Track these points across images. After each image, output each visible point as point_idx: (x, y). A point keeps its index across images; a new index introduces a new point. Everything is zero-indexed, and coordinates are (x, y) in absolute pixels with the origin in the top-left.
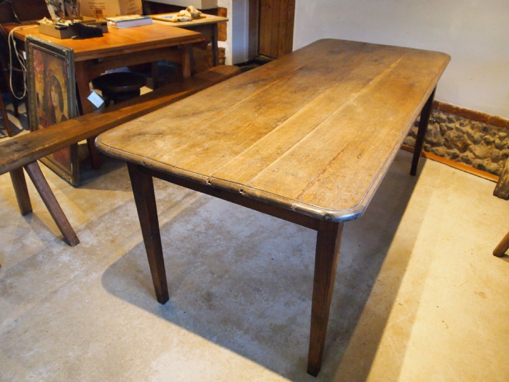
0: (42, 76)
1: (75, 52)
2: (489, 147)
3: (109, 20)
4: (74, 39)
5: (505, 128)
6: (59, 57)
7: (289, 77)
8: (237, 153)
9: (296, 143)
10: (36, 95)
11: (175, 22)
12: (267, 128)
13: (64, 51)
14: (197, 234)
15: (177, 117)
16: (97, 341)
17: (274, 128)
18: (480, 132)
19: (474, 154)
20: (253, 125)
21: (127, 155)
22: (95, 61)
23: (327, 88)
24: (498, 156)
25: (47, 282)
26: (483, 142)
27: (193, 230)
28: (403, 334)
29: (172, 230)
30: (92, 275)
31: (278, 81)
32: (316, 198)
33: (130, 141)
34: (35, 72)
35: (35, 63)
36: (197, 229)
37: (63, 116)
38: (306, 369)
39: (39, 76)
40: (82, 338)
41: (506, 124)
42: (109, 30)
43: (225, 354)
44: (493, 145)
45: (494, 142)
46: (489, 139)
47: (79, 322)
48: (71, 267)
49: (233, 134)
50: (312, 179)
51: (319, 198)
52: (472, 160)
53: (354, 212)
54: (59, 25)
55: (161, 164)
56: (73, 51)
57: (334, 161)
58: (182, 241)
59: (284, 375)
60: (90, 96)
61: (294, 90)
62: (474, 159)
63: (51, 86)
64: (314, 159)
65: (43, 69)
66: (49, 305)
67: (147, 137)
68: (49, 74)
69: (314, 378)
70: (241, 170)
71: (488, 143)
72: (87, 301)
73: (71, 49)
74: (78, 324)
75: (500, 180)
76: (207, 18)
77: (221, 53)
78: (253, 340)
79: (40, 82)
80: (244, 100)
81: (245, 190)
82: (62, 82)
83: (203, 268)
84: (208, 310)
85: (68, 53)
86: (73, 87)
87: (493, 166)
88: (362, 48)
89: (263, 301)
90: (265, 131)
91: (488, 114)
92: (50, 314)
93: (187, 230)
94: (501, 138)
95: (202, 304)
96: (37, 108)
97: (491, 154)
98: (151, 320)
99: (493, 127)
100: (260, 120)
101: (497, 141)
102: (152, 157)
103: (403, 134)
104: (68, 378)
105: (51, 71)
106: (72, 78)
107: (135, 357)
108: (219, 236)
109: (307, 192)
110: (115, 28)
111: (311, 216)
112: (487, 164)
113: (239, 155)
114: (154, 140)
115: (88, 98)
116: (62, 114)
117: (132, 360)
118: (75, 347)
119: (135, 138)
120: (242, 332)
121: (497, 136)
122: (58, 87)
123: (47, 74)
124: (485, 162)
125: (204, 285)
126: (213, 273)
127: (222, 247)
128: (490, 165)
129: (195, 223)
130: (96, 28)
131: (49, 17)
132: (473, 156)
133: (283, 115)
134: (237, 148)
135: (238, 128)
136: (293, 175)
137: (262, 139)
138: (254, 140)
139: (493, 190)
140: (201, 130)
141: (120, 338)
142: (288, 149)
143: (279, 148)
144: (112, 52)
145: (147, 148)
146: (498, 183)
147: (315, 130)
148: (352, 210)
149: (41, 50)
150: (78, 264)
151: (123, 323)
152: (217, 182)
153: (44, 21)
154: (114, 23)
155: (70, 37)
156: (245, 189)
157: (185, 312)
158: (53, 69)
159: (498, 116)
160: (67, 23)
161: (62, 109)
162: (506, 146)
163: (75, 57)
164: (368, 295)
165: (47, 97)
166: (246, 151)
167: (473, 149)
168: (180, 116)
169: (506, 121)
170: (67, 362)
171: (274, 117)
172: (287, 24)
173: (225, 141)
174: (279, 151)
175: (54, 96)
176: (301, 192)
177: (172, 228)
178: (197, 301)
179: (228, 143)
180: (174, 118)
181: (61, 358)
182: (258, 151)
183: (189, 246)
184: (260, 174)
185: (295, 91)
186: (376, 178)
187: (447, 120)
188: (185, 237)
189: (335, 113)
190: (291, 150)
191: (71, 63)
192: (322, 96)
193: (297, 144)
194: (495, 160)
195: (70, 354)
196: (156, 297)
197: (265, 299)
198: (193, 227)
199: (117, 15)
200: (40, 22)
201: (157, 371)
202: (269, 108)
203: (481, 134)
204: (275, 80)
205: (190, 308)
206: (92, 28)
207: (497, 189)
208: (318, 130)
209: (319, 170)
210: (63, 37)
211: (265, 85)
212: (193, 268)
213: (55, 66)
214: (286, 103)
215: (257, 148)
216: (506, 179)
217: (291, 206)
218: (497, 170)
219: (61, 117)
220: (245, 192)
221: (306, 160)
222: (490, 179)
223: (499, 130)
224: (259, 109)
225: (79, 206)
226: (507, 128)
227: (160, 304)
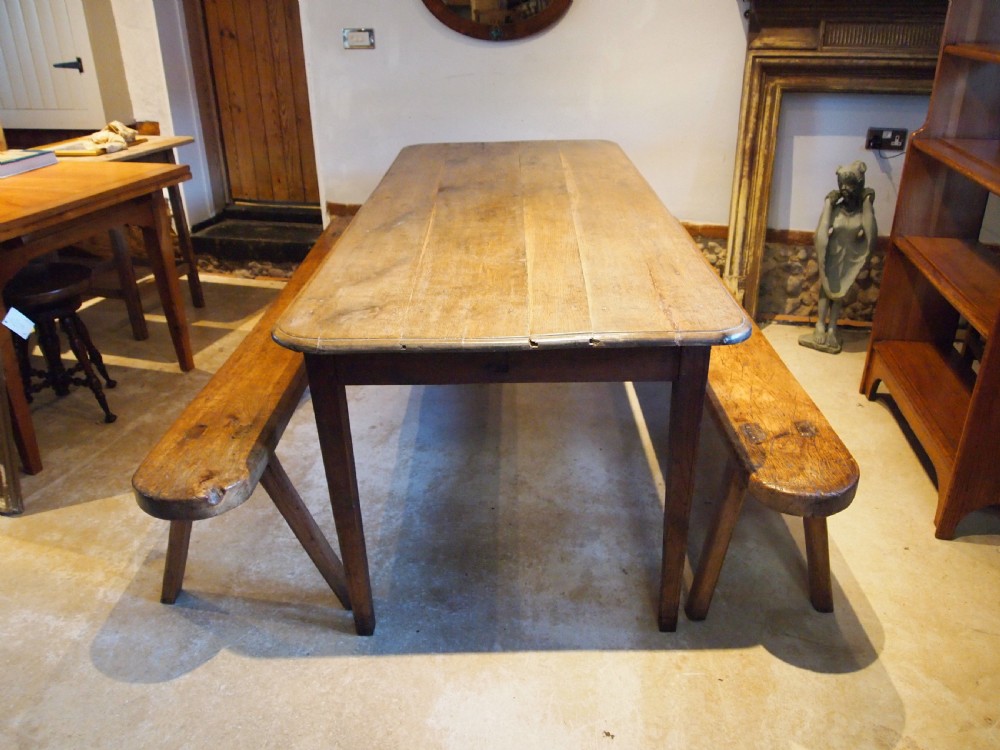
7: (443, 203)
8: (522, 304)
9: (583, 276)
11: (98, 155)
12: (515, 269)
16: (300, 736)
17: (525, 267)
20: (491, 269)
25: (108, 689)
30: (195, 644)
38: (657, 628)
47: (240, 724)
48: (137, 648)
49: (481, 285)
50: (661, 306)
57: (657, 283)
59: (632, 648)
60: (6, 317)
61: (478, 217)
64: (631, 287)
66: (150, 725)
67: (359, 314)
69: (674, 634)
72: (223, 687)
76: (149, 142)
78: (555, 624)
80: (425, 243)
83: (393, 560)
84: (453, 614)
89: (526, 569)
90: (517, 272)
95: (435, 609)
100: (490, 261)
107: (391, 727)
109: (675, 321)
113: (530, 305)
114: (375, 316)
115: (4, 323)
117: (389, 733)
119: (344, 320)
120: (530, 620)
125: (415, 583)
126: (415, 561)
127: (397, 520)
133: (511, 250)
134: (513, 299)
135: (474, 276)
136: (632, 308)
137: (529, 282)
138: (521, 286)
140: (427, 290)
141: (339, 715)
142: (584, 284)
143: (570, 286)
145: (383, 327)
147: (583, 258)
150: (148, 638)
151: (324, 691)
157: (418, 631)
166: (530, 299)
171: (503, 254)
173: (483, 295)
174: (576, 289)
176: (669, 321)
178: (423, 608)
179: (489, 296)
180: (355, 284)
182: (546, 295)
185: (483, 219)
189: (577, 233)
190: (588, 284)
192: (528, 217)
193: (586, 277)
197: (526, 564)
201: (446, 729)
202: (478, 245)
204: (430, 211)
205: (420, 622)
208: (587, 256)
209: (654, 296)
211: (425, 219)
214: (493, 235)
215: (540, 293)
221: (624, 291)
224: (467, 250)
225: (58, 545)
226: (703, 237)
227: (365, 638)
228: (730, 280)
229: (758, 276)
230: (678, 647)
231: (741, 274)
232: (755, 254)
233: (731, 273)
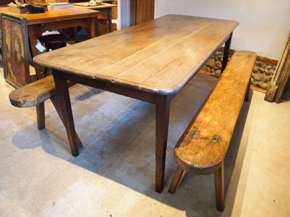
0: (9, 35)
1: (28, 19)
2: (262, 74)
3: (49, 5)
4: (28, 14)
5: (271, 63)
6: (19, 23)
7: (147, 31)
8: (112, 64)
9: (145, 59)
10: (6, 46)
11: (87, 6)
12: (130, 53)
13: (21, 18)
14: (97, 121)
15: (81, 48)
16: (37, 176)
17: (134, 53)
18: (257, 66)
19: (254, 79)
20: (123, 52)
21: (50, 65)
22: (39, 25)
23: (167, 36)
24: (267, 79)
25: (10, 146)
26: (259, 71)
27: (95, 119)
29: (82, 119)
30: (36, 142)
31: (140, 32)
32: (153, 83)
33: (53, 58)
34: (6, 32)
35: (6, 27)
36: (97, 118)
37: (22, 57)
38: (155, 190)
39: (8, 34)
40: (28, 175)
41: (271, 61)
42: (48, 10)
43: (110, 182)
44: (264, 73)
45: (265, 71)
46: (262, 70)
47: (27, 167)
48: (24, 138)
49: (111, 56)
50: (152, 75)
51: (154, 83)
52: (253, 82)
53: (173, 89)
54: (19, 6)
55: (69, 69)
56: (26, 18)
57: (166, 67)
58: (88, 124)
59: (142, 193)
60: (37, 45)
61: (149, 36)
62: (254, 81)
63: (15, 40)
64: (154, 66)
65: (10, 31)
66: (10, 158)
67: (63, 57)
68: (14, 33)
69: (159, 194)
70: (113, 71)
71: (262, 72)
72: (32, 156)
73: (25, 17)
74: (26, 168)
75: (267, 92)
76: (105, 5)
77: (115, 26)
78: (126, 175)
79: (8, 38)
80: (120, 41)
81: (114, 80)
82: (20, 35)
83: (100, 138)
84: (101, 160)
85: (23, 20)
86: (26, 40)
87: (265, 85)
88: (190, 18)
89: (133, 155)
90: (130, 54)
91: (261, 56)
92: (11, 163)
93: (91, 119)
94: (269, 69)
95: (98, 157)
96: (7, 54)
97: (263, 78)
99: (264, 63)
100: (128, 49)
101: (267, 71)
102: (64, 66)
103: (206, 55)
104: (19, 196)
105: (14, 31)
106: (26, 35)
107: (58, 184)
109: (148, 80)
110: (52, 9)
111: (150, 92)
112: (261, 84)
113: (113, 65)
114: (66, 58)
115: (36, 47)
116: (21, 55)
117: (56, 186)
118: (24, 180)
119: (56, 57)
120: (120, 171)
121: (266, 68)
122: (19, 40)
123: (13, 33)
124: (260, 83)
125: (99, 147)
126: (105, 141)
127: (110, 127)
128: (263, 84)
130: (40, 8)
131: (15, 3)
132: (254, 80)
133: (141, 47)
134: (113, 62)
135: (115, 53)
136: (142, 73)
137: (127, 58)
138: (123, 58)
139: (264, 97)
140: (94, 54)
141: (50, 175)
142: (141, 62)
143: (136, 62)
144: (49, 20)
145: (62, 62)
146: (266, 94)
147: (157, 54)
148: (172, 88)
149: (8, 19)
150: (28, 137)
151: (52, 167)
152: (99, 77)
153: (11, 4)
154: (51, 6)
155: (25, 13)
156: (114, 79)
157: (88, 161)
158: (15, 30)
159: (267, 57)
160: (24, 5)
161: (21, 53)
162: (271, 74)
163: (28, 22)
165: (12, 46)
166: (117, 63)
167: (253, 76)
168: (83, 48)
169: (271, 59)
170: (19, 188)
171: (136, 48)
172: (151, 10)
173: (106, 59)
174: (136, 63)
175: (16, 45)
176: (145, 80)
177: (82, 118)
178: (95, 155)
179: (108, 59)
180: (79, 48)
181: (16, 185)
182: (124, 63)
183: (92, 127)
184: (123, 73)
185: (149, 37)
186: (187, 75)
188: (90, 123)
189: (169, 46)
190: (143, 62)
191: (25, 25)
192: (164, 39)
193: (146, 60)
194: (266, 82)
195: (21, 183)
196: (72, 154)
197: (134, 153)
198: (94, 117)
199: (54, 2)
200: (9, 5)
201: (70, 192)
202: (133, 44)
203: (258, 67)
204: (139, 32)
205: (91, 159)
206: (38, 8)
207: (266, 97)
208: (159, 54)
209: (157, 71)
210: (21, 13)
211: (133, 34)
213: (17, 28)
214: (143, 42)
215: (123, 62)
216: (271, 91)
217: (138, 87)
218: (267, 87)
219: (20, 57)
220: (114, 81)
221: (150, 67)
222: (263, 92)
223: (267, 65)
224: (127, 45)
226: (272, 64)
227: (74, 157)
228: (274, 81)
229: (285, 82)
230: (157, 199)
231: (279, 80)
232: (286, 73)
233: (274, 78)
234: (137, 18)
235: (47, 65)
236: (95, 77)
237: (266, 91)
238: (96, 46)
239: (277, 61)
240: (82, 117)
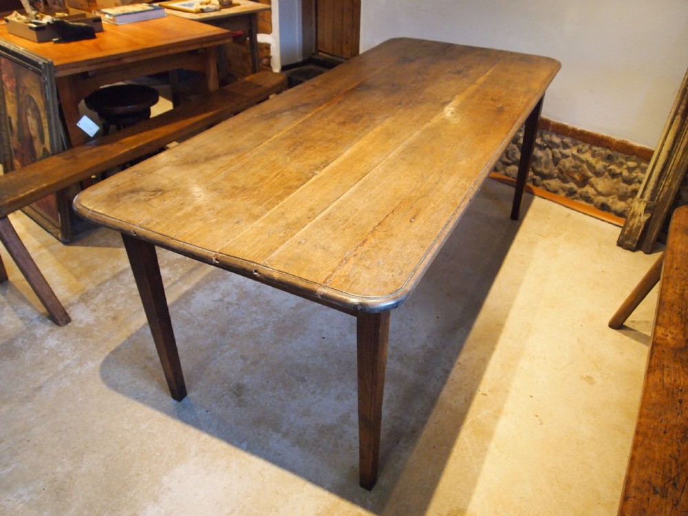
0: (14, 94)
1: (55, 63)
2: (615, 180)
3: (106, 13)
4: (56, 42)
5: (635, 156)
6: (34, 71)
7: (339, 99)
8: (256, 217)
9: (333, 202)
10: (8, 120)
11: (197, 12)
12: (299, 180)
13: (40, 63)
14: (226, 306)
15: (184, 164)
16: (93, 451)
17: (308, 179)
18: (603, 161)
19: (596, 190)
20: (283, 175)
21: (113, 223)
22: (85, 75)
23: (387, 117)
24: (626, 193)
25: (28, 375)
26: (607, 174)
27: (221, 300)
28: (486, 434)
29: (193, 301)
30: (88, 364)
31: (324, 106)
32: (349, 281)
33: (119, 201)
34: (4, 88)
35: (4, 76)
36: (227, 299)
37: (45, 150)
38: (359, 482)
39: (10, 93)
40: (73, 448)
41: (636, 152)
42: (105, 28)
43: (258, 465)
44: (620, 178)
45: (621, 174)
46: (614, 170)
47: (70, 428)
48: (60, 354)
49: (254, 189)
50: (348, 254)
51: (352, 281)
52: (593, 197)
53: (394, 299)
54: (34, 23)
55: (157, 235)
56: (52, 63)
57: (379, 227)
58: (206, 315)
59: (331, 490)
60: (80, 122)
61: (344, 120)
62: (596, 196)
63: (27, 108)
64: (354, 224)
65: (15, 85)
66: (31, 407)
67: (142, 196)
68: (23, 92)
69: (368, 492)
70: (259, 242)
71: (614, 175)
72: (80, 399)
73: (50, 60)
74: (69, 430)
75: (626, 224)
76: (242, 6)
77: (266, 51)
78: (294, 446)
79: (12, 102)
80: (275, 137)
81: (260, 270)
82: (40, 102)
83: (233, 352)
84: (237, 408)
85: (45, 66)
86: (55, 113)
87: (620, 205)
88: (444, 53)
89: (309, 394)
90: (296, 183)
91: (613, 137)
92: (33, 418)
93: (213, 301)
94: (630, 170)
95: (229, 400)
96: (11, 137)
97: (617, 189)
98: (164, 422)
99: (619, 154)
100: (294, 166)
101: (625, 173)
102: (145, 226)
103: (475, 184)
104: (56, 501)
105: (25, 88)
106: (53, 101)
107: (141, 471)
108: (254, 309)
109: (338, 273)
110: (113, 24)
111: (341, 305)
112: (613, 203)
113: (259, 220)
114: (150, 199)
115: (78, 125)
116: (43, 147)
117: (138, 475)
118: (64, 460)
119: (126, 197)
120: (280, 435)
121: (625, 166)
122: (36, 109)
123: (21, 92)
124: (609, 201)
125: (233, 375)
126: (244, 358)
127: (258, 323)
128: (616, 204)
129: (224, 291)
130: (85, 27)
131: (21, 9)
132: (595, 193)
133: (323, 159)
134: (257, 210)
135: (262, 179)
136: (323, 248)
137: (291, 196)
138: (281, 198)
139: (617, 239)
140: (214, 184)
141: (123, 448)
142: (323, 211)
143: (311, 209)
144: (107, 62)
145: (140, 212)
146: (624, 229)
147: (361, 182)
148: (391, 296)
149: (11, 60)
150: (69, 350)
151: (126, 427)
152: (226, 260)
153: (14, 17)
154: (111, 18)
155: (50, 40)
156: (261, 268)
157: (207, 411)
158: (28, 85)
159: (626, 140)
160: (47, 19)
161: (42, 141)
162: (636, 180)
163: (55, 72)
164: (444, 383)
165: (22, 123)
166: (268, 214)
167: (594, 183)
168: (188, 163)
169: (636, 147)
170: (55, 480)
171: (311, 162)
172: (353, 11)
173: (242, 200)
174: (311, 214)
175: (32, 121)
176: (331, 273)
177: (193, 298)
178: (223, 395)
179: (246, 202)
180: (180, 165)
181: (47, 475)
182: (283, 213)
183: (216, 323)
184: (281, 248)
185: (344, 123)
186: (429, 251)
187: (561, 145)
188: (211, 311)
189: (391, 156)
190: (326, 211)
191: (51, 78)
192: (378, 129)
193: (335, 203)
194: (623, 197)
195: (58, 469)
196: (169, 392)
197: (312, 391)
198: (220, 297)
199: (117, 5)
200: (8, 18)
201: (169, 489)
202: (307, 148)
203: (604, 163)
204: (321, 105)
205: (213, 405)
206: (80, 27)
207: (621, 238)
208: (366, 181)
209: (358, 240)
210: (40, 41)
211: (306, 113)
212: (219, 353)
213: (29, 81)
214: (329, 141)
215: (282, 210)
216: (633, 225)
217: (315, 292)
218: (625, 211)
219: (41, 151)
220: (259, 273)
221: (343, 227)
222: (615, 222)
223: (627, 159)
224: (292, 151)
225: (71, 271)
227: (175, 402)
228: (640, 202)
229: (667, 205)
230: (364, 505)
231: (652, 199)
232: (670, 184)
233: (642, 196)
234: (319, 29)
235: (107, 221)
236: (217, 260)
237: (623, 220)
238: (218, 156)
239: (652, 153)
240: (193, 295)
